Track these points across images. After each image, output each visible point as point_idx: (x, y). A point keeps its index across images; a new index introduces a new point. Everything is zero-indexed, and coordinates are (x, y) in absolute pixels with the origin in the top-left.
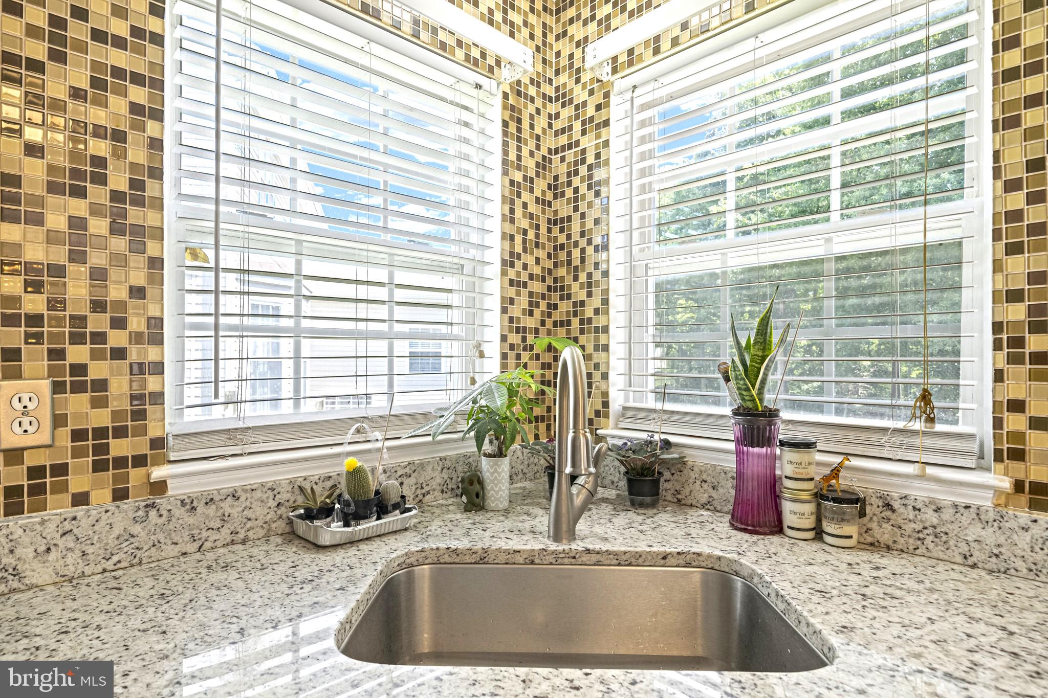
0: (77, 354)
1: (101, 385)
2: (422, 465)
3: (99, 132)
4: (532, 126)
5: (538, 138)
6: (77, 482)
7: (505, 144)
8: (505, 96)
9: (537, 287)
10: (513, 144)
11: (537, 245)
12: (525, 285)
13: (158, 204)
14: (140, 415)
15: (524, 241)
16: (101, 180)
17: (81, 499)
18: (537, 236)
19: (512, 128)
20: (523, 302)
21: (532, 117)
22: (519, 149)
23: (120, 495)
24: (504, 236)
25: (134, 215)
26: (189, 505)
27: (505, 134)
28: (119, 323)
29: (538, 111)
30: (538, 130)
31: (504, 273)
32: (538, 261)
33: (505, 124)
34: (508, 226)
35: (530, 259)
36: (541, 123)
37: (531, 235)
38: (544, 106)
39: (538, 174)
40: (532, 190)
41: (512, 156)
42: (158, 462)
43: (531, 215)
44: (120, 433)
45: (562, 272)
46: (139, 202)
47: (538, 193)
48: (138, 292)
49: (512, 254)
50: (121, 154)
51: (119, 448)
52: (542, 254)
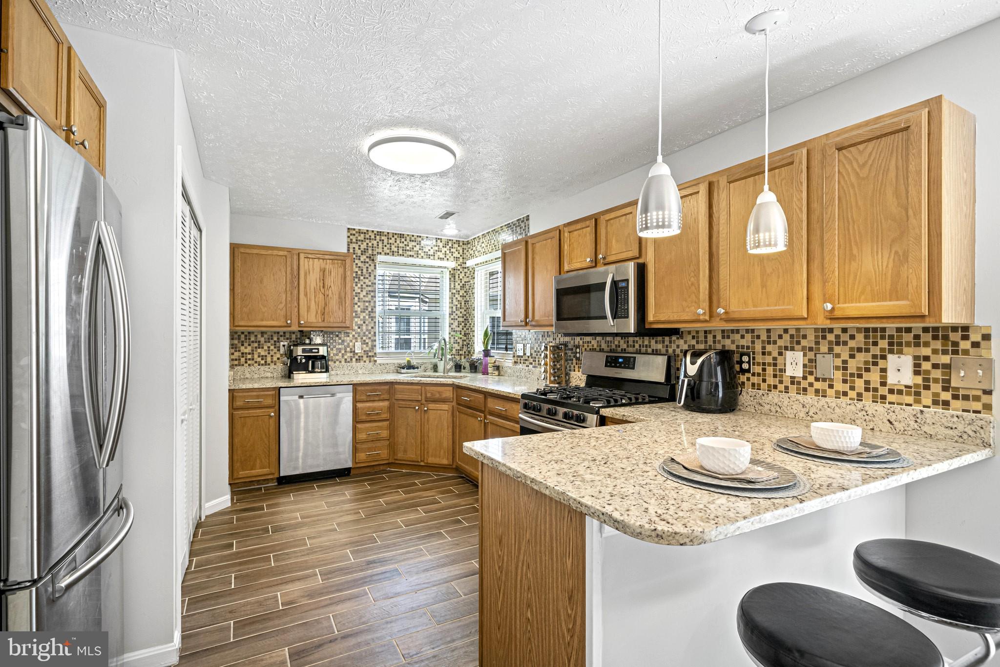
0: (364, 338)
1: (367, 343)
2: (426, 363)
3: (367, 302)
4: (459, 277)
5: (461, 279)
6: (365, 358)
7: (450, 284)
8: (450, 272)
9: (461, 319)
10: (452, 283)
11: (461, 308)
12: (457, 319)
13: (375, 312)
14: (373, 349)
15: (456, 308)
16: (367, 309)
17: (365, 362)
18: (461, 306)
19: (452, 279)
20: (456, 323)
21: (459, 274)
22: (455, 284)
23: (370, 362)
24: (450, 307)
25: (372, 315)
26: (380, 365)
27: (450, 281)
28: (370, 333)
29: (461, 272)
30: (461, 277)
31: (450, 317)
32: (461, 312)
33: (450, 279)
34: (451, 305)
35: (458, 313)
36: (463, 274)
37: (459, 306)
38: (463, 270)
39: (461, 289)
40: (459, 294)
41: (452, 286)
42: (376, 357)
43: (459, 301)
44: (370, 351)
45: (468, 315)
46: (372, 312)
47: (461, 294)
48: (372, 328)
49: (452, 312)
50: (370, 305)
51: (370, 354)
52: (462, 310)
